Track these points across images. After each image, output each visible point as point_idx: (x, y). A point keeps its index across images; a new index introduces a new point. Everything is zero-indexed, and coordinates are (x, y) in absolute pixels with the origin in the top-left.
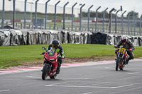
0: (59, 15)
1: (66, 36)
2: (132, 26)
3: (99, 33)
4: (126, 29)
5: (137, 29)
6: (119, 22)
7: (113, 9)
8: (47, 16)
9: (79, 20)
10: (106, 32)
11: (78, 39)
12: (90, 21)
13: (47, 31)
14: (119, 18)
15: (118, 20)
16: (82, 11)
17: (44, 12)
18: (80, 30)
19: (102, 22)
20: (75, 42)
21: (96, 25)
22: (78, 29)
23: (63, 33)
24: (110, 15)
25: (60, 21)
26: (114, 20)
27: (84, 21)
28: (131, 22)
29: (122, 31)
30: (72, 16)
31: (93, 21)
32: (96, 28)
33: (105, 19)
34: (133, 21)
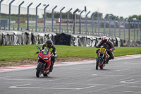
0: (23, 16)
1: (30, 37)
2: (97, 26)
3: (63, 34)
4: (90, 30)
5: (102, 30)
6: (83, 23)
7: (77, 10)
8: (11, 17)
9: (43, 21)
10: (70, 33)
11: (42, 40)
12: (54, 22)
13: (10, 33)
14: (83, 19)
15: (82, 21)
16: (46, 11)
17: (8, 13)
18: (44, 31)
19: (66, 22)
20: (39, 43)
21: (60, 26)
22: (42, 30)
23: (27, 34)
24: (74, 15)
25: (24, 22)
26: (78, 21)
27: (48, 22)
28: (96, 23)
29: (86, 32)
30: (35, 17)
31: (57, 22)
32: (60, 29)
33: (69, 20)
34: (97, 21)
